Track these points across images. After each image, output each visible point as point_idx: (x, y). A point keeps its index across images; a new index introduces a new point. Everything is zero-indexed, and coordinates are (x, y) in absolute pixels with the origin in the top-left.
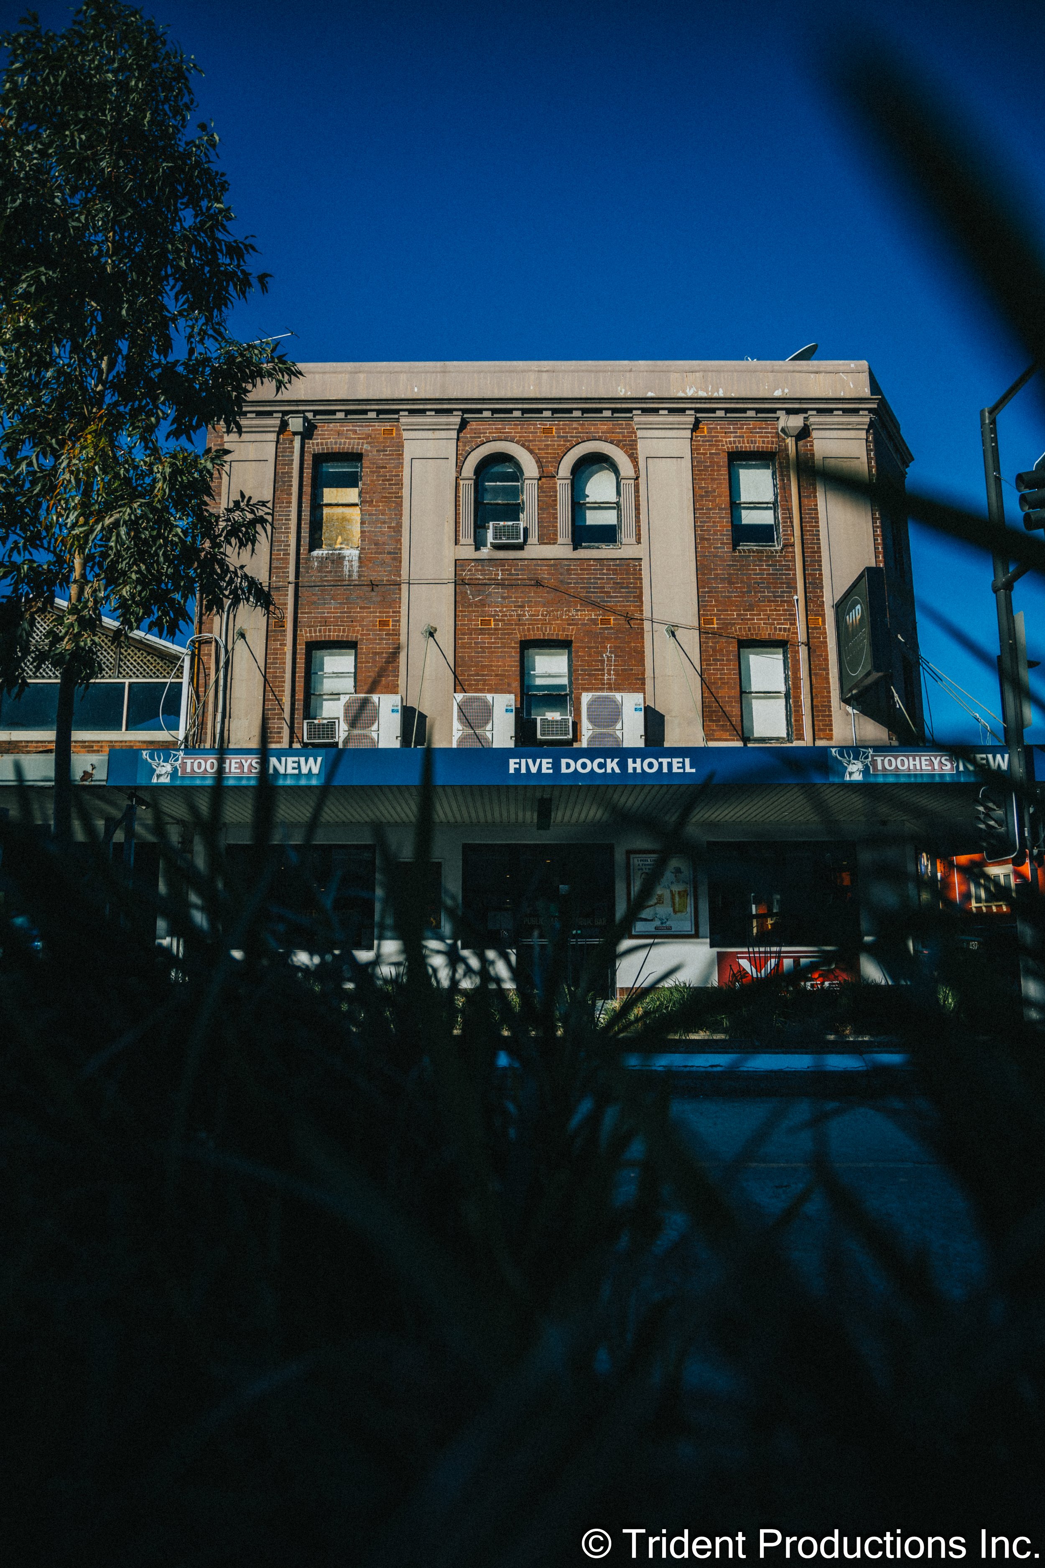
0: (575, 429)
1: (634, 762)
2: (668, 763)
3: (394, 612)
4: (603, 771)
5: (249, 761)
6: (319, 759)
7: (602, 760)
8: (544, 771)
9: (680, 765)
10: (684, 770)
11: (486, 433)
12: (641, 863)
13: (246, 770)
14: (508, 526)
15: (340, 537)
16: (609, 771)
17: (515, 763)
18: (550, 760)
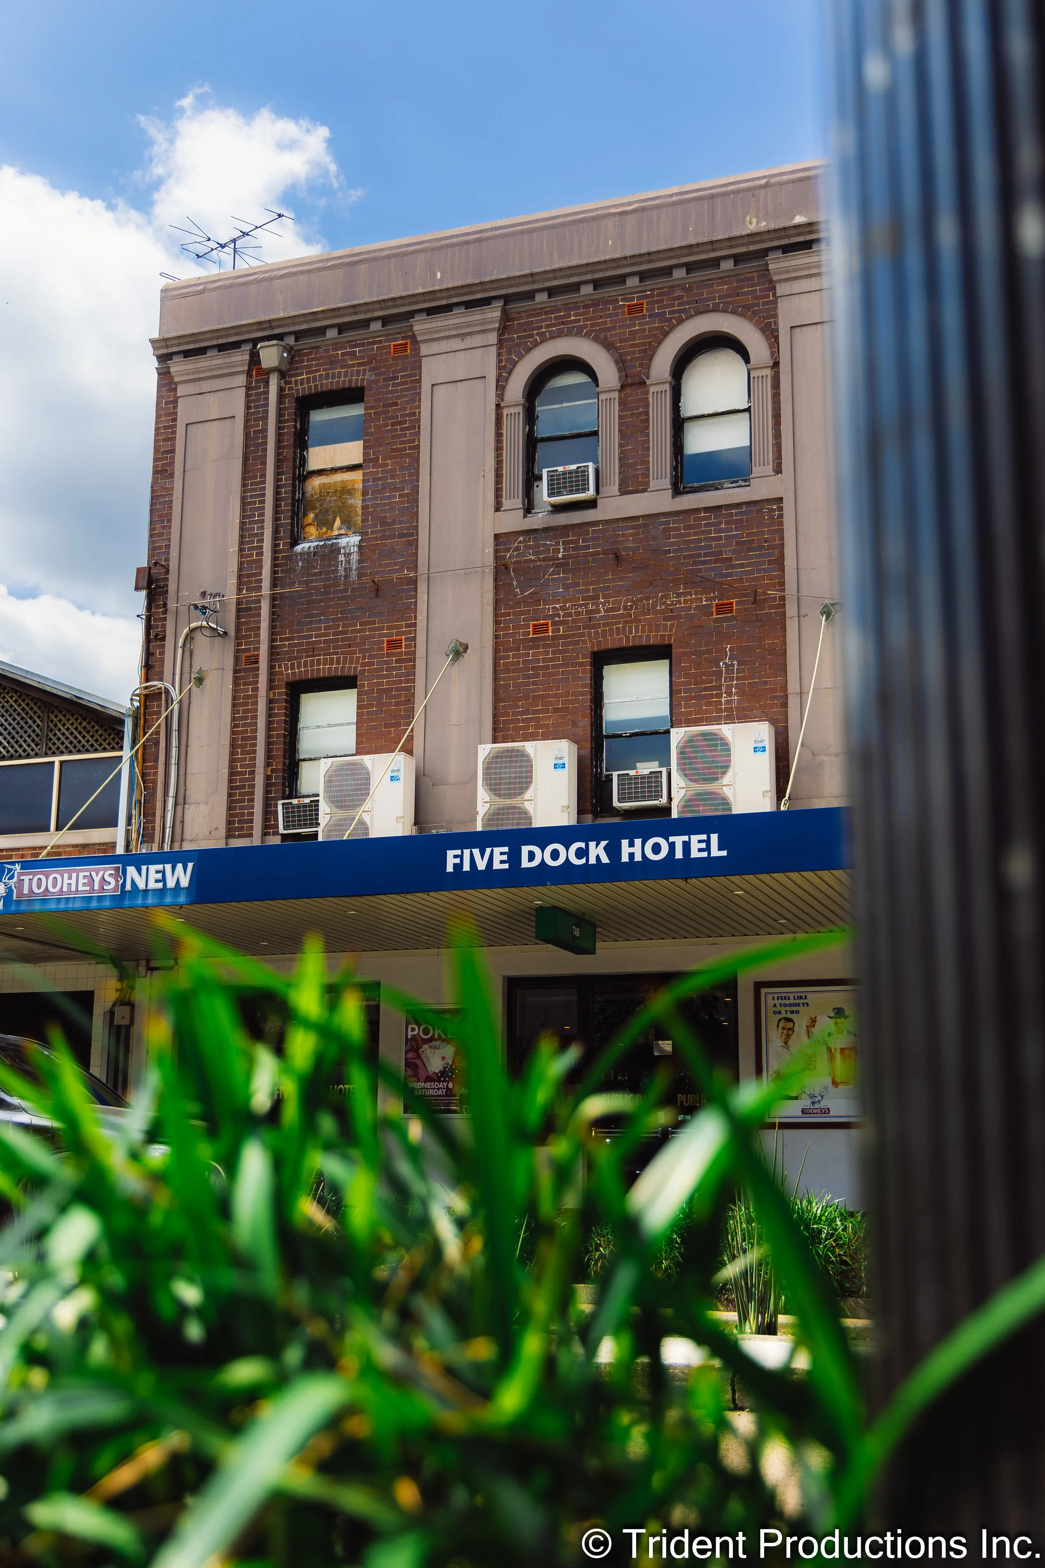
0: (678, 298)
1: (632, 845)
2: (684, 842)
3: (407, 626)
4: (583, 861)
5: (101, 873)
6: (190, 865)
7: (582, 845)
8: (497, 866)
9: (703, 845)
10: (709, 853)
11: (541, 327)
12: (777, 1002)
13: (96, 887)
14: (571, 472)
15: (338, 518)
16: (592, 861)
17: (455, 856)
18: (506, 849)
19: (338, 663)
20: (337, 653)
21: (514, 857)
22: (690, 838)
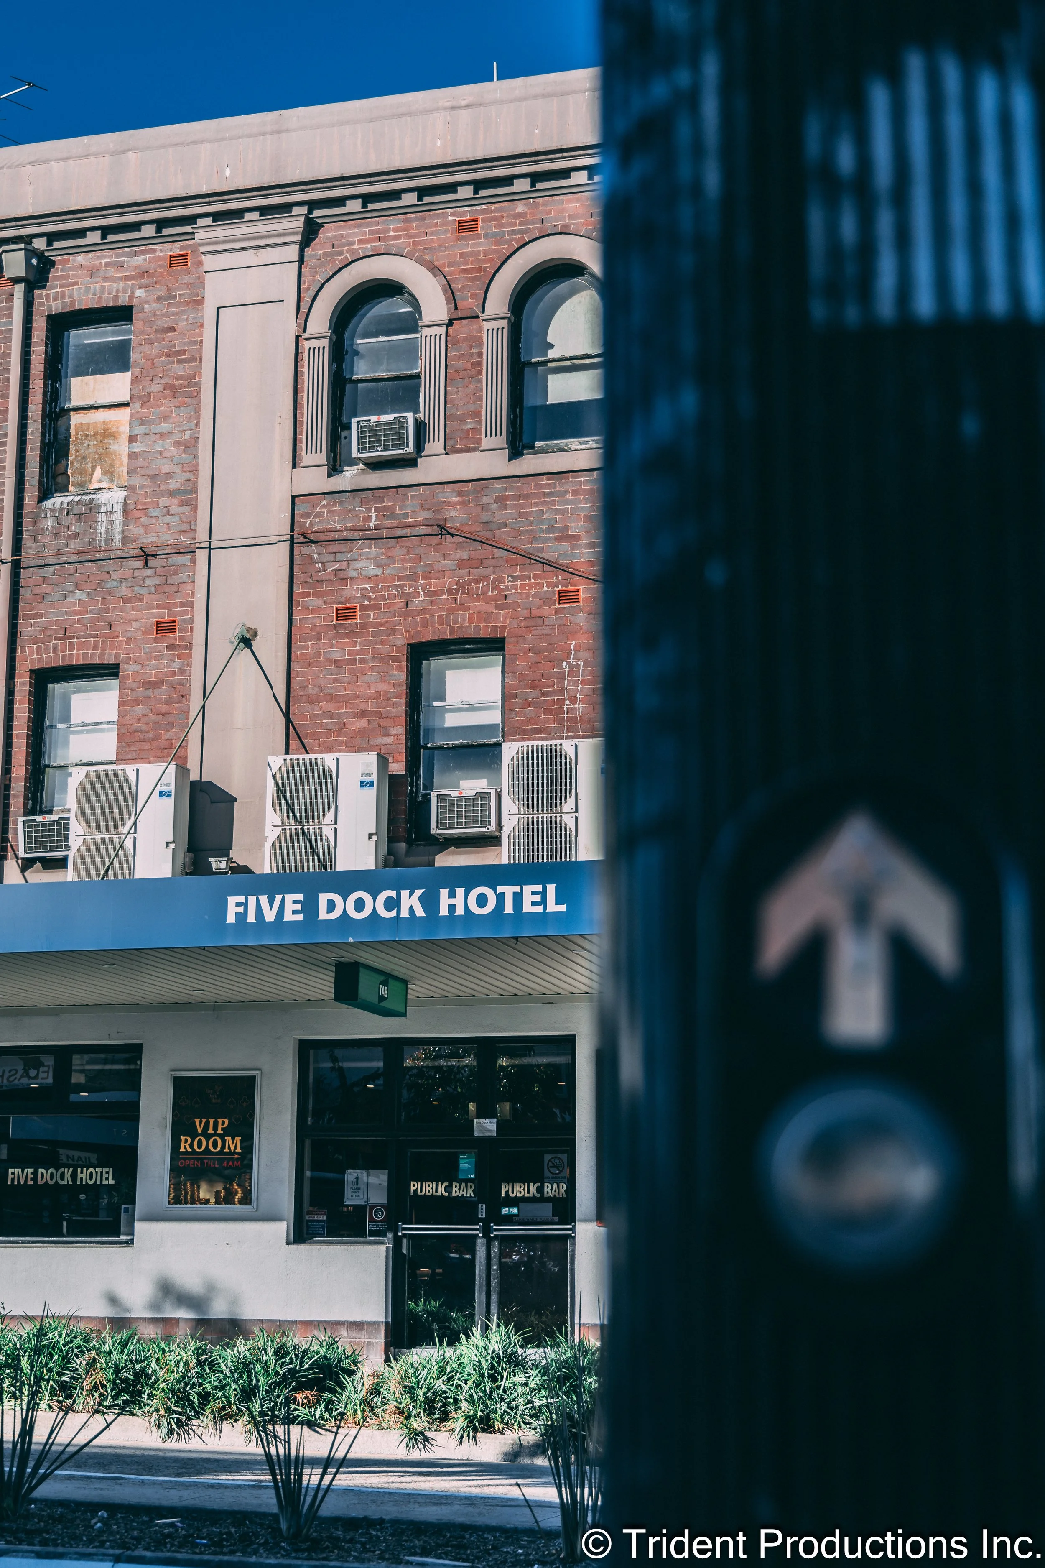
0: (519, 215)
1: (452, 895)
2: (515, 894)
3: (182, 605)
4: (394, 913)
7: (393, 894)
8: (288, 917)
9: (538, 898)
10: (545, 908)
11: (352, 243)
14: (386, 423)
15: (98, 468)
16: (404, 913)
17: (238, 904)
18: (300, 897)
19: (95, 648)
20: (95, 636)
21: (310, 907)
22: (522, 889)
